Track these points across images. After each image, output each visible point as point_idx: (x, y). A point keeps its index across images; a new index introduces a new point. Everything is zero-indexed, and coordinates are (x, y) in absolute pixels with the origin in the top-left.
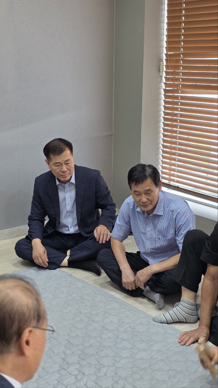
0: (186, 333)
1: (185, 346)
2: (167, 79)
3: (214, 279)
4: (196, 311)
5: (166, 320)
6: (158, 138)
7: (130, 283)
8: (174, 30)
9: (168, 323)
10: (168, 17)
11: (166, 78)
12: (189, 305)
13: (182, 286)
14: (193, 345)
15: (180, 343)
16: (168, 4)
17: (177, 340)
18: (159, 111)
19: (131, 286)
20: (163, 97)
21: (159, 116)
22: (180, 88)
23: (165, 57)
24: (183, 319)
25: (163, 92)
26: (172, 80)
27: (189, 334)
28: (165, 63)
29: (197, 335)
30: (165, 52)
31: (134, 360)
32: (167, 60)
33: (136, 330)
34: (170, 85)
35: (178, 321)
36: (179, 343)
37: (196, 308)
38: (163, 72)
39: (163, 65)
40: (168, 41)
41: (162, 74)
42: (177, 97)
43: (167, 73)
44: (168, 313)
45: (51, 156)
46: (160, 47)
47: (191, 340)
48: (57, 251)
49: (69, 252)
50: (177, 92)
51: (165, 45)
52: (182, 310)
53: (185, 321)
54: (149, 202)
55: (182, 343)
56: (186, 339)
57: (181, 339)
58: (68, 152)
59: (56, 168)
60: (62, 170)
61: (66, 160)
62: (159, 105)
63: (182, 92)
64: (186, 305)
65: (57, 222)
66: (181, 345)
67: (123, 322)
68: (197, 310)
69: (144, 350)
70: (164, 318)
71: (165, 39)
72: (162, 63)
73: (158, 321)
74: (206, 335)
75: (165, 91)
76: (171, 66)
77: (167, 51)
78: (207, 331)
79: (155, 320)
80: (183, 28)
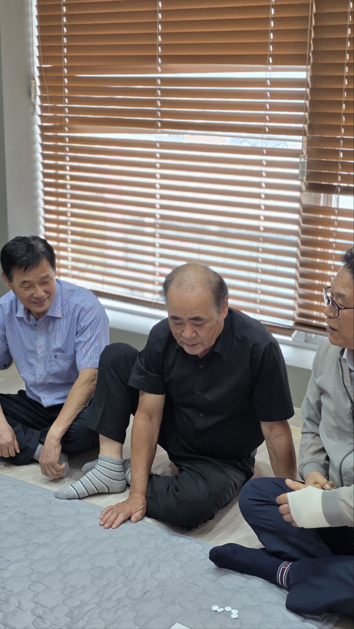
0: (111, 509)
1: (111, 529)
2: (44, 109)
3: (151, 417)
4: (123, 473)
5: (76, 494)
7: (5, 445)
8: (50, 28)
9: (81, 497)
11: (41, 107)
12: (113, 465)
13: (100, 435)
14: (123, 525)
15: (103, 525)
17: (98, 522)
18: (34, 162)
19: (7, 451)
20: (39, 139)
22: (67, 124)
23: (37, 73)
24: (104, 488)
25: (38, 131)
26: (52, 109)
27: (115, 510)
28: (38, 83)
29: (129, 509)
30: (37, 63)
31: (30, 563)
32: (41, 78)
33: (27, 516)
34: (49, 119)
35: (97, 492)
36: (100, 525)
37: (124, 468)
38: (35, 97)
39: (35, 86)
40: (42, 46)
41: (35, 99)
42: (62, 139)
43: (43, 99)
44: (79, 481)
46: (28, 55)
47: (121, 518)
50: (63, 131)
51: (36, 52)
52: (101, 474)
53: (107, 491)
54: (46, 296)
55: (106, 525)
56: (112, 518)
57: (104, 519)
63: (71, 131)
64: (109, 465)
66: (105, 528)
67: (6, 507)
68: (125, 471)
69: (45, 545)
70: (73, 490)
71: (36, 42)
72: (33, 82)
73: (63, 497)
74: (142, 507)
75: (43, 128)
76: (50, 87)
77: (40, 63)
78: (144, 501)
79: (59, 496)
80: (65, 26)
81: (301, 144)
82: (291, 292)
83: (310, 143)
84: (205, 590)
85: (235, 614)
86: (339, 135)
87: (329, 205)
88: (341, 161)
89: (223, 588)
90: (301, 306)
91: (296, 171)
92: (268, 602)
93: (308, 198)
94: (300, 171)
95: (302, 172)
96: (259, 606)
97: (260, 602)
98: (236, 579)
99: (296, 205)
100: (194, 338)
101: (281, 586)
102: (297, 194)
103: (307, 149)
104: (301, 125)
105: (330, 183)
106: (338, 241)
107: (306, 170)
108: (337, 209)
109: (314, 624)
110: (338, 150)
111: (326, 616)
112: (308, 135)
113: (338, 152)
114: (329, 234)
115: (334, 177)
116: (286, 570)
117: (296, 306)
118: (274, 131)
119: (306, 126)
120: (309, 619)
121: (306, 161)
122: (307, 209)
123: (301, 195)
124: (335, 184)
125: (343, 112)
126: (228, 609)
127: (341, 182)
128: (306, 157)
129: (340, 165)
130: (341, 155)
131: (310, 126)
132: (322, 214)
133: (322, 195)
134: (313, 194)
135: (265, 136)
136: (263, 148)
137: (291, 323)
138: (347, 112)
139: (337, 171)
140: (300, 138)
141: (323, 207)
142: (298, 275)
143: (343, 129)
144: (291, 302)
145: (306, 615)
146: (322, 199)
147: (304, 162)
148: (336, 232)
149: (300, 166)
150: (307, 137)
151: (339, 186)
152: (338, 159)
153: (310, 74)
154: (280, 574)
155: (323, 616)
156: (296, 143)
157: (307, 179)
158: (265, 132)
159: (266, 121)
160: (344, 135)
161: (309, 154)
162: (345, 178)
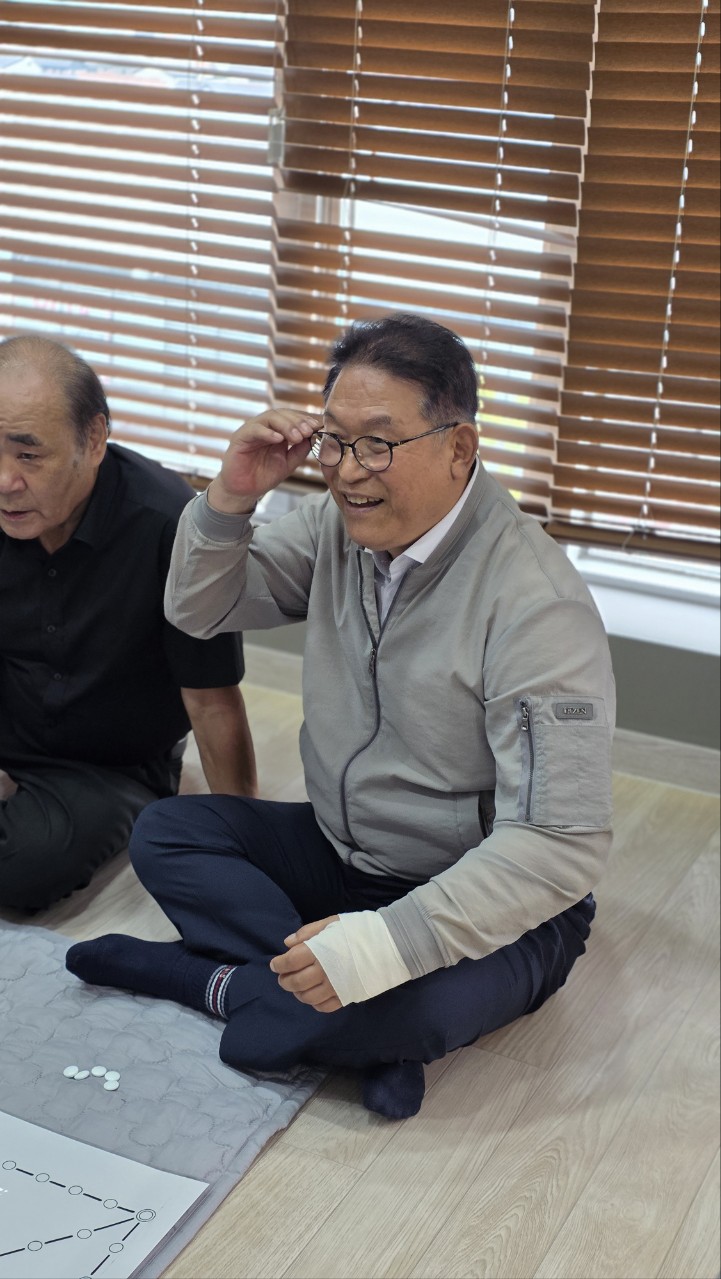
81: (271, 85)
83: (291, 83)
84: (52, 1036)
85: (112, 1080)
86: (351, 69)
87: (333, 223)
88: (356, 125)
89: (91, 1029)
91: (263, 145)
92: (184, 1052)
93: (291, 207)
94: (271, 145)
95: (275, 148)
96: (163, 1061)
97: (168, 1053)
98: (118, 1009)
99: (266, 221)
100: (18, 493)
101: (211, 1016)
102: (266, 196)
103: (285, 96)
104: (271, 44)
105: (335, 174)
106: (355, 299)
107: (283, 143)
108: (351, 230)
109: (274, 1090)
110: (349, 102)
111: (302, 1073)
112: (286, 65)
113: (348, 105)
114: (334, 284)
115: (342, 160)
116: (224, 980)
118: (214, 54)
119: (281, 46)
120: (266, 1080)
121: (283, 122)
122: (287, 229)
123: (274, 197)
124: (345, 176)
125: (358, 17)
126: (98, 1071)
127: (356, 172)
128: (283, 115)
129: (354, 135)
130: (356, 112)
131: (289, 46)
132: (321, 241)
133: (319, 199)
134: (301, 197)
135: (194, 64)
136: (190, 93)
138: (366, 18)
139: (347, 147)
140: (270, 71)
141: (321, 226)
142: (272, 372)
143: (358, 56)
145: (260, 1073)
146: (319, 208)
147: (278, 126)
148: (348, 279)
149: (271, 135)
150: (285, 70)
151: (354, 180)
152: (349, 121)
154: (212, 989)
155: (295, 1073)
156: (263, 83)
157: (287, 164)
158: (195, 57)
159: (196, 32)
160: (362, 68)
161: (291, 107)
162: (365, 164)
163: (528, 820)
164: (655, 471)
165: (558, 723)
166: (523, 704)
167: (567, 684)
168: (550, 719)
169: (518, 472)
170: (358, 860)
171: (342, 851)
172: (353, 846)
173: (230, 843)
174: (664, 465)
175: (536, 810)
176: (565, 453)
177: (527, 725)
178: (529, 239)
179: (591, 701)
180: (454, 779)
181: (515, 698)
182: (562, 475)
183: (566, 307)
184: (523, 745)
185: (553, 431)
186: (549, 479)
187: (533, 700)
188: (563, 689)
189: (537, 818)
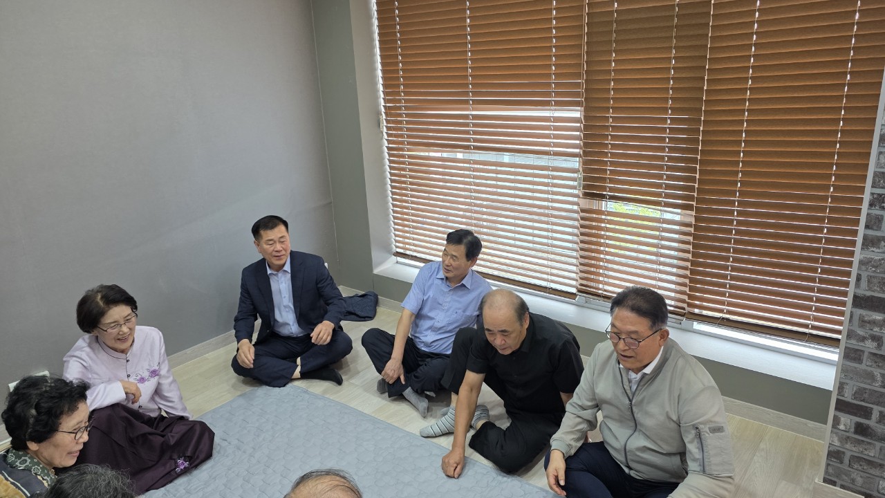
2: (389, 135)
5: (433, 433)
6: (387, 203)
8: (391, 79)
10: (382, 64)
11: (387, 134)
16: (380, 48)
18: (384, 171)
20: (386, 156)
21: (385, 178)
22: (406, 146)
23: (383, 110)
25: (386, 150)
26: (395, 136)
28: (384, 117)
30: (382, 103)
32: (386, 113)
34: (393, 142)
38: (383, 127)
39: (383, 119)
40: (386, 91)
42: (403, 156)
43: (388, 128)
45: (262, 232)
48: (284, 361)
49: (299, 360)
50: (403, 150)
58: (282, 227)
59: (268, 246)
60: (276, 250)
61: (281, 236)
62: (383, 165)
63: (409, 150)
65: (272, 319)
70: (431, 430)
71: (381, 88)
72: (381, 116)
75: (389, 148)
76: (392, 120)
77: (385, 103)
80: (402, 77)
81: (578, 164)
82: (574, 268)
83: (585, 163)
86: (606, 159)
87: (600, 209)
88: (609, 177)
90: (581, 278)
91: (576, 183)
93: (586, 203)
95: (579, 184)
99: (575, 207)
100: (504, 344)
102: (576, 199)
103: (583, 167)
104: (578, 151)
105: (601, 193)
106: (608, 234)
107: (582, 182)
108: (606, 211)
113: (606, 170)
114: (600, 229)
115: (604, 188)
117: (578, 279)
119: (581, 151)
121: (582, 176)
122: (584, 210)
123: (579, 200)
124: (605, 193)
127: (609, 192)
128: (582, 174)
129: (608, 180)
130: (608, 172)
131: (584, 151)
132: (596, 214)
133: (595, 201)
134: (588, 200)
135: (550, 157)
136: (549, 166)
137: (574, 290)
139: (606, 184)
140: (577, 159)
141: (596, 210)
144: (573, 275)
146: (595, 204)
148: (605, 227)
149: (578, 180)
150: (583, 159)
151: (608, 195)
152: (606, 175)
153: (583, 113)
156: (575, 163)
157: (583, 189)
158: (550, 155)
159: (550, 147)
160: (610, 158)
161: (584, 171)
162: (611, 190)
163: (704, 471)
164: (728, 297)
165: (711, 434)
166: (697, 428)
167: (713, 419)
168: (708, 433)
169: (673, 294)
170: (633, 473)
171: (626, 470)
172: (630, 468)
173: (582, 466)
174: (731, 296)
175: (707, 468)
176: (691, 289)
177: (699, 436)
178: (675, 215)
179: (723, 425)
180: (666, 448)
181: (693, 425)
182: (690, 297)
183: (691, 239)
184: (698, 443)
185: (687, 281)
186: (685, 297)
187: (701, 427)
188: (711, 422)
189: (707, 472)
